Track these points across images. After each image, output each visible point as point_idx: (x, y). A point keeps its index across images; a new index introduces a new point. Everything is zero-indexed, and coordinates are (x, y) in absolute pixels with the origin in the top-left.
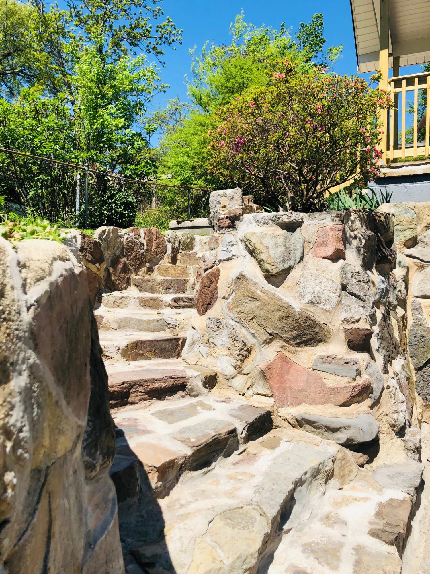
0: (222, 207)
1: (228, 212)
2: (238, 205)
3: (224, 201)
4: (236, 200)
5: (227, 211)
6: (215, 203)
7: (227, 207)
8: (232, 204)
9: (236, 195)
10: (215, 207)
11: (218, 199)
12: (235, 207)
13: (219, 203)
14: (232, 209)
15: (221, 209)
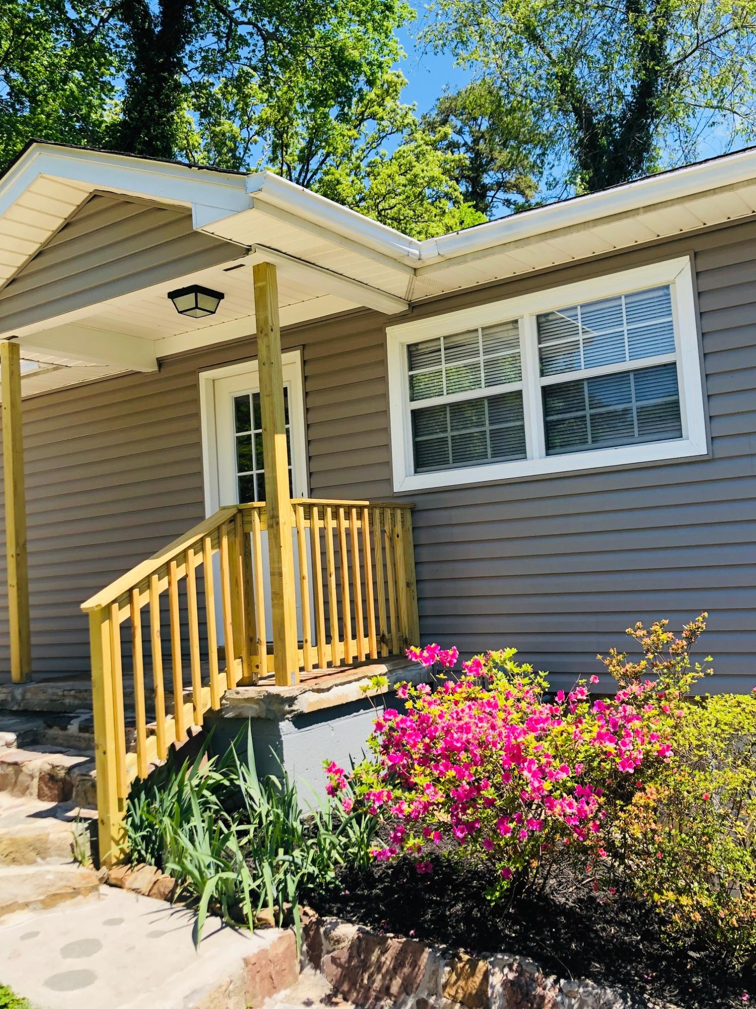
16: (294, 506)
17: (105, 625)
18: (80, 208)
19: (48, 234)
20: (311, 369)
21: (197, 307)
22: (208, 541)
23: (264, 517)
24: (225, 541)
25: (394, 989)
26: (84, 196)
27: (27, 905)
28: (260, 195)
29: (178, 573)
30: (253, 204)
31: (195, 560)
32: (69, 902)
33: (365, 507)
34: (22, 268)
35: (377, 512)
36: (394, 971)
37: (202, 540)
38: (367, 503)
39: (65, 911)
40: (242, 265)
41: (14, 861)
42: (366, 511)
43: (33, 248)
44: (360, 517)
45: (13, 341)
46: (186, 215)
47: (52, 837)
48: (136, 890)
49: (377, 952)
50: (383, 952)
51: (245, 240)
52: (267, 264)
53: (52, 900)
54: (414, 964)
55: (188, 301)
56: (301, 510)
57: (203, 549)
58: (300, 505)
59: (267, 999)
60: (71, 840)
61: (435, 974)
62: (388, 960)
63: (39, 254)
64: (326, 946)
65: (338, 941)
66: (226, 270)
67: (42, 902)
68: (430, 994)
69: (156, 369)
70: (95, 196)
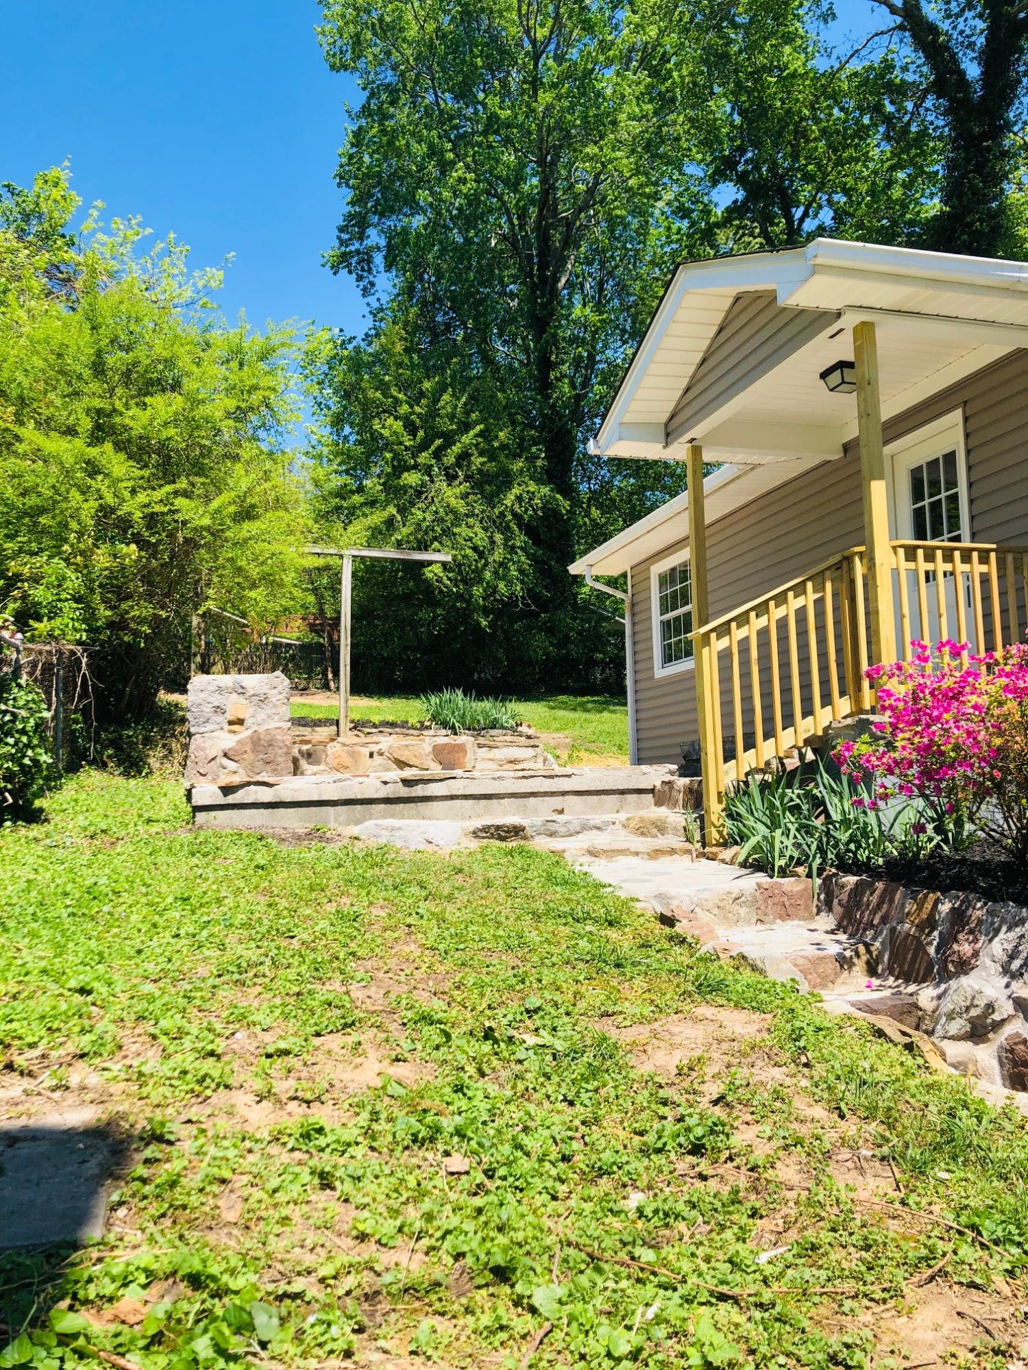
0: (231, 723)
1: (251, 738)
2: (281, 720)
3: (236, 706)
4: (275, 706)
5: (248, 733)
6: (208, 709)
7: (248, 723)
8: (262, 715)
9: (275, 691)
10: (207, 721)
11: (217, 700)
12: (272, 725)
13: (219, 710)
14: (261, 729)
15: (227, 727)
16: (894, 548)
17: (705, 651)
18: (729, 312)
19: (707, 342)
20: (973, 424)
21: (843, 382)
22: (809, 585)
23: (865, 561)
24: (829, 586)
25: (876, 922)
26: (730, 301)
27: (637, 854)
28: (819, 261)
29: (777, 613)
30: (815, 270)
31: (795, 603)
32: (668, 858)
33: (992, 550)
34: (693, 377)
35: (1010, 557)
36: (879, 906)
37: (804, 582)
38: (994, 546)
39: (665, 862)
40: (841, 330)
41: (642, 834)
42: (993, 555)
43: (698, 357)
44: (984, 559)
45: (694, 443)
46: (772, 297)
47: (669, 820)
48: (723, 861)
49: (868, 893)
50: (872, 894)
51: (832, 304)
52: (863, 323)
53: (657, 853)
54: (892, 901)
55: (835, 378)
56: (901, 552)
57: (805, 593)
58: (900, 546)
59: (779, 921)
60: (684, 824)
61: (903, 906)
62: (875, 899)
63: (704, 361)
64: (836, 892)
65: (843, 887)
66: (832, 337)
67: (648, 854)
68: (898, 923)
69: (841, 455)
70: (737, 299)
